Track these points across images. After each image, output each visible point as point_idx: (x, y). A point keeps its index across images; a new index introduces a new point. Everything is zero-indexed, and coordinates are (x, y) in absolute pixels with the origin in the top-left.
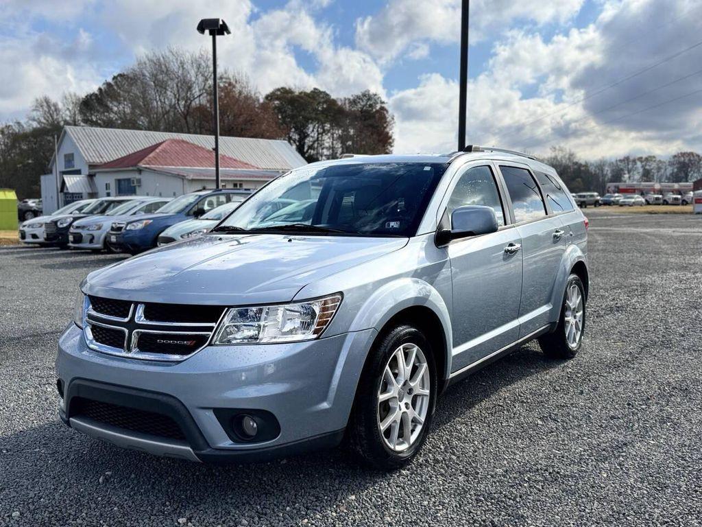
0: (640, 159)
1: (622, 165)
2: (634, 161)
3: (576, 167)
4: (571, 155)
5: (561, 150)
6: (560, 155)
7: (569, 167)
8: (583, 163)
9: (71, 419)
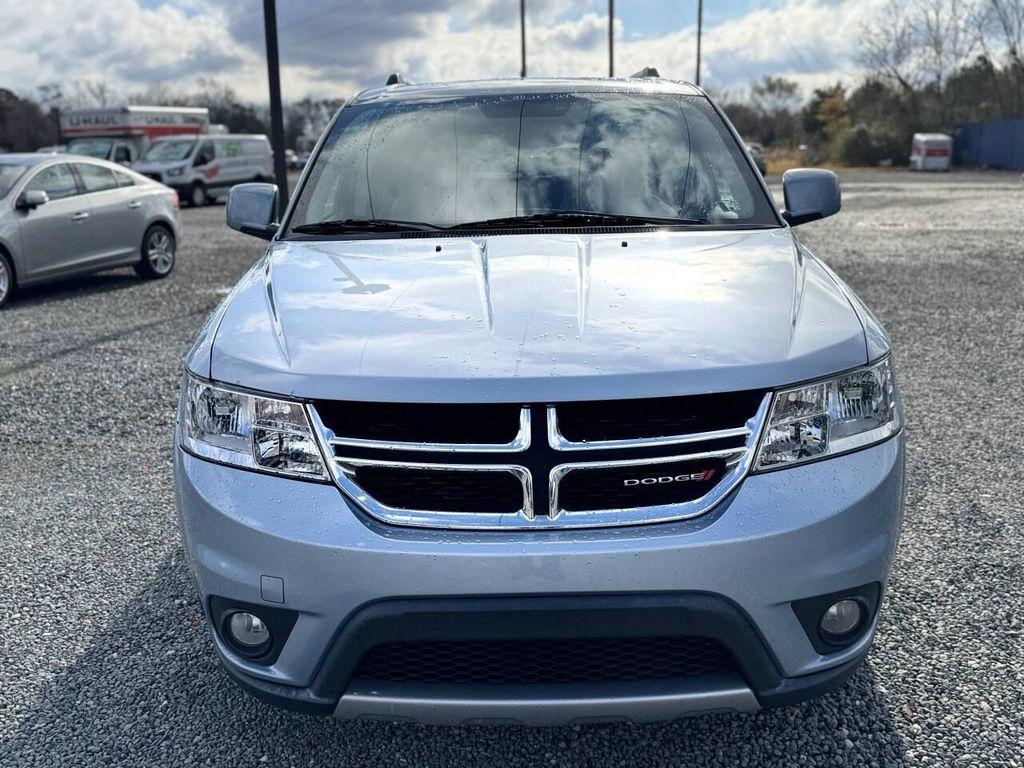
0: (325, 103)
1: (301, 111)
2: (317, 105)
3: (237, 111)
4: (229, 93)
5: (213, 84)
6: (211, 92)
7: (227, 112)
8: (247, 106)
9: (345, 697)
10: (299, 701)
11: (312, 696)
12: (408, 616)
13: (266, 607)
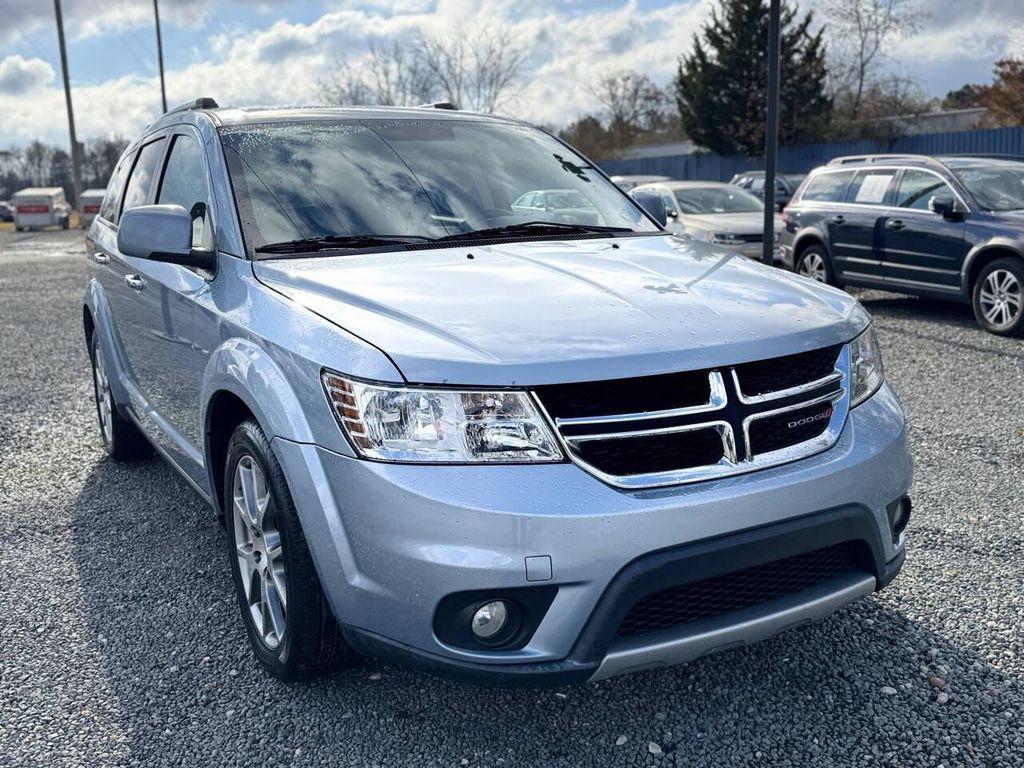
9: (609, 656)
10: (565, 672)
11: (576, 663)
12: (670, 565)
13: (531, 587)
